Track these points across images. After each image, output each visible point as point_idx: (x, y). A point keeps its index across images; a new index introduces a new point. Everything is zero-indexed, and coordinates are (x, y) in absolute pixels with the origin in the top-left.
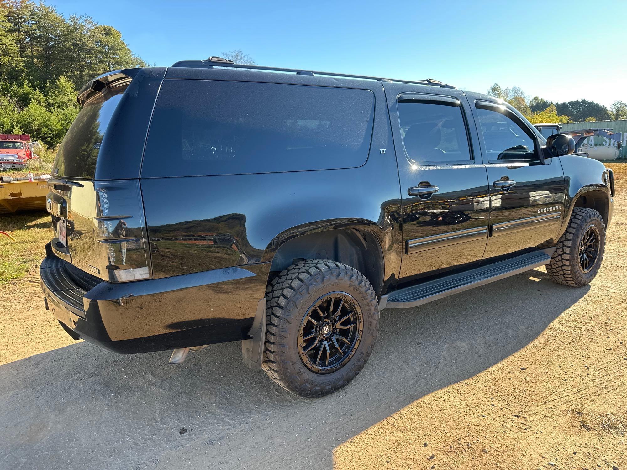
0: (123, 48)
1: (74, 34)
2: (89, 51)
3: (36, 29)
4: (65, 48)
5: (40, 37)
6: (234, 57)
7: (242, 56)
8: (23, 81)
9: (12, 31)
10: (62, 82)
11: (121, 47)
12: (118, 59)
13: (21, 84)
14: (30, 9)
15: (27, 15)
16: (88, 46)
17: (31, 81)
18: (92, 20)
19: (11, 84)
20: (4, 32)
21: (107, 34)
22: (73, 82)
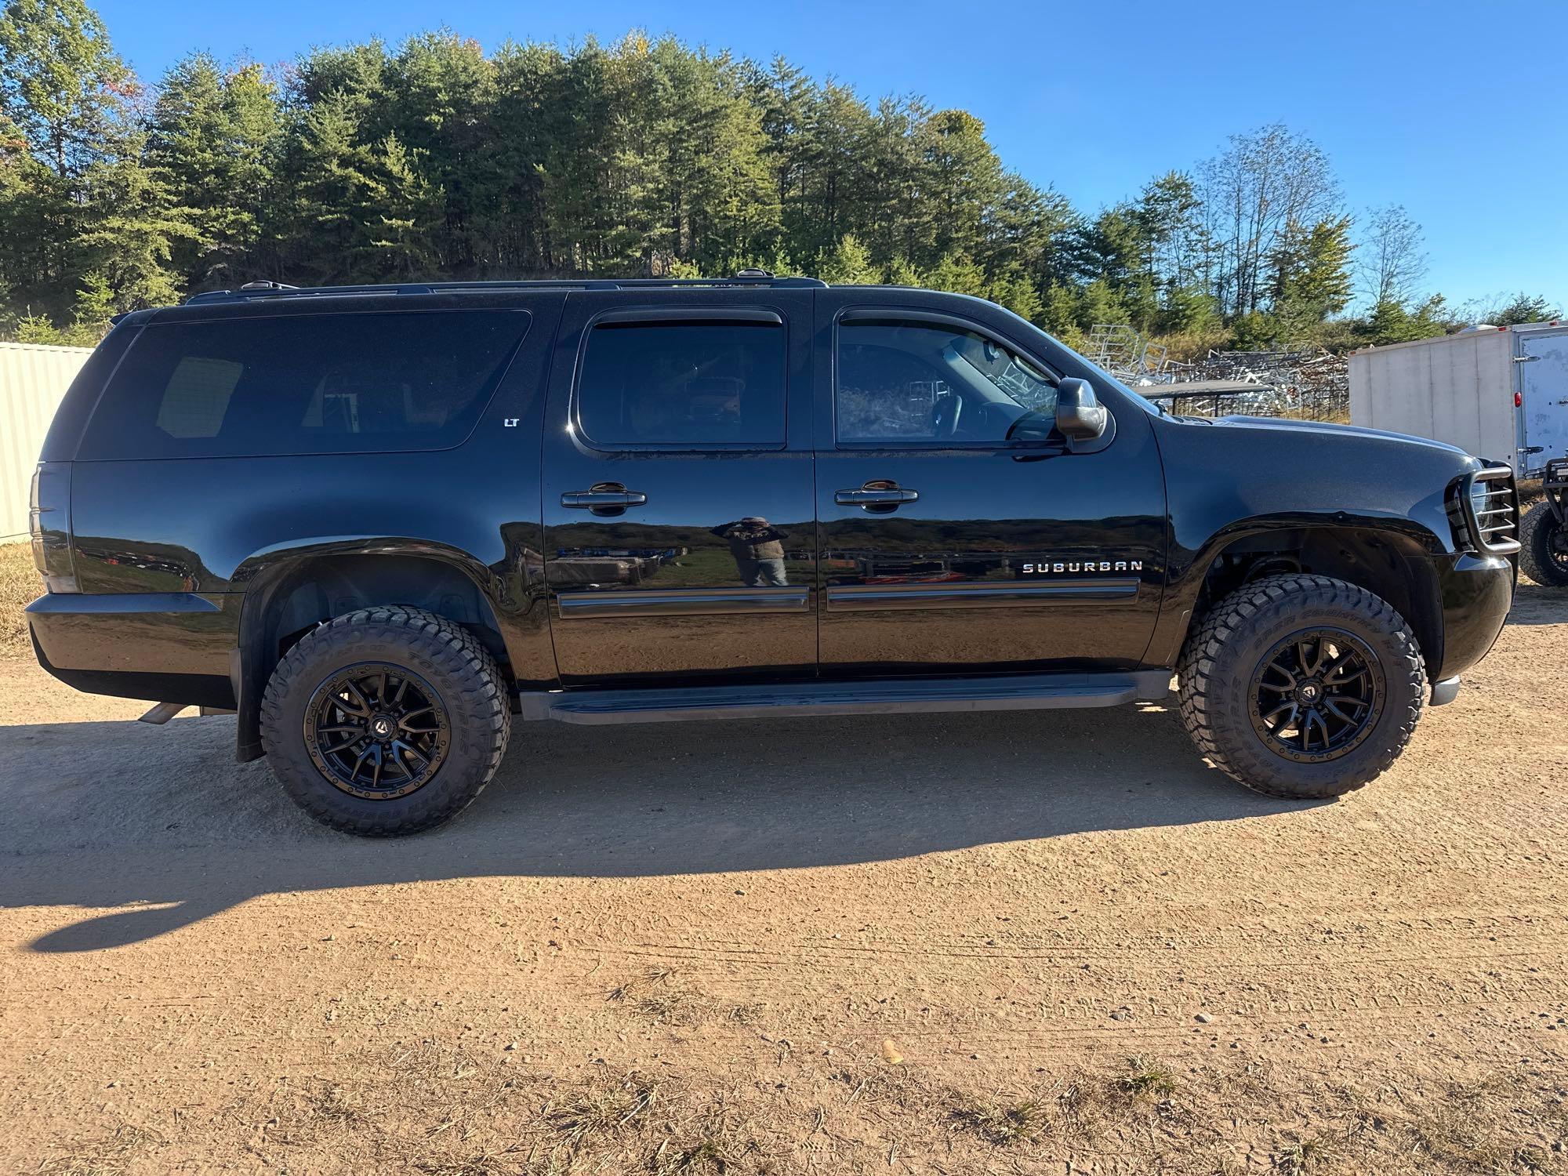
0: (982, 156)
1: (883, 141)
2: (907, 174)
3: (811, 141)
4: (863, 172)
5: (820, 154)
6: (1261, 143)
7: (1286, 137)
8: (776, 254)
9: (768, 150)
10: (847, 249)
11: (976, 155)
12: (969, 183)
13: (771, 260)
14: (806, 98)
15: (800, 112)
16: (907, 162)
17: (792, 253)
18: (921, 104)
19: (755, 261)
20: (753, 155)
21: (951, 130)
22: (869, 247)
